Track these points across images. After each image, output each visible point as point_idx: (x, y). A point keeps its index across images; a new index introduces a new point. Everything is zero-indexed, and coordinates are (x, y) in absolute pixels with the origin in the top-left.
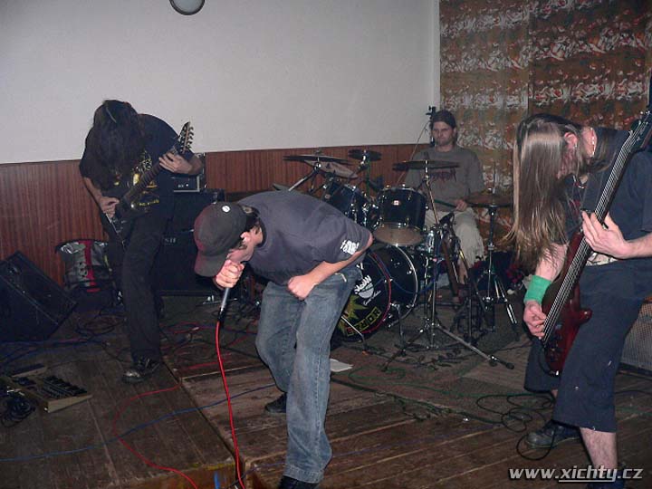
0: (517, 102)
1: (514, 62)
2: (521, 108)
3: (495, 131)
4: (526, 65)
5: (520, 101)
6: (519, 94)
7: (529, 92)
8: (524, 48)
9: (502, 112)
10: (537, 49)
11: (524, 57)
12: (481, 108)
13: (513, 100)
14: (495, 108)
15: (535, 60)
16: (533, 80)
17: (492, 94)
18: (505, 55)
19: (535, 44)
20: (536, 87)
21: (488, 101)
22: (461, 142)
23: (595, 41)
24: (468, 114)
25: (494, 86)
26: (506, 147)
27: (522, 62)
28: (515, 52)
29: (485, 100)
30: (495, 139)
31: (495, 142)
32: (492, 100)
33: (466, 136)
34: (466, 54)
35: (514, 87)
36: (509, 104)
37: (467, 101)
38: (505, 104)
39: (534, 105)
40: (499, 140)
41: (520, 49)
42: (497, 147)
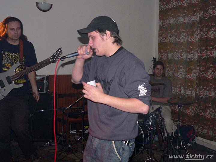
0: (192, 57)
1: (191, 38)
2: (194, 60)
3: (183, 70)
4: (197, 40)
5: (194, 56)
6: (193, 53)
7: (198, 52)
8: (196, 32)
9: (186, 61)
10: (202, 33)
11: (196, 36)
12: (176, 59)
13: (190, 56)
14: (182, 59)
15: (201, 37)
16: (200, 46)
17: (181, 53)
18: (188, 35)
19: (201, 30)
20: (202, 50)
21: (180, 56)
22: (167, 74)
24: (170, 62)
25: (182, 49)
26: (187, 77)
27: (196, 38)
28: (192, 34)
29: (178, 55)
30: (182, 73)
31: (182, 75)
32: (181, 56)
33: (170, 71)
34: (170, 34)
35: (191, 50)
36: (189, 57)
37: (170, 56)
38: (187, 57)
39: (200, 58)
40: (184, 74)
41: (195, 33)
42: (183, 77)
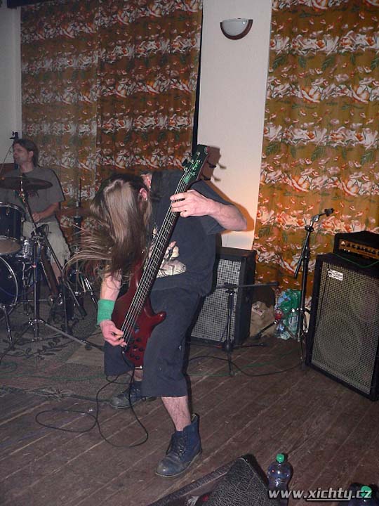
0: (88, 130)
1: (85, 97)
2: (91, 135)
3: (70, 153)
4: (95, 100)
5: (90, 129)
6: (90, 124)
7: (98, 122)
8: (94, 86)
9: (75, 137)
10: (104, 88)
11: (94, 93)
12: (57, 134)
13: (84, 129)
14: (69, 134)
15: (102, 96)
16: (101, 111)
17: (67, 123)
18: (78, 91)
19: (102, 83)
20: (104, 118)
21: (64, 129)
22: (41, 162)
23: (151, 84)
24: (46, 139)
25: (68, 116)
26: (80, 167)
27: (93, 96)
28: (87, 88)
29: (60, 127)
30: (70, 159)
31: (70, 163)
32: (66, 128)
33: (45, 157)
34: (44, 89)
35: (86, 117)
36: (81, 131)
37: (46, 129)
38: (77, 131)
39: (102, 133)
40: (73, 161)
41: (90, 87)
42: (71, 166)
